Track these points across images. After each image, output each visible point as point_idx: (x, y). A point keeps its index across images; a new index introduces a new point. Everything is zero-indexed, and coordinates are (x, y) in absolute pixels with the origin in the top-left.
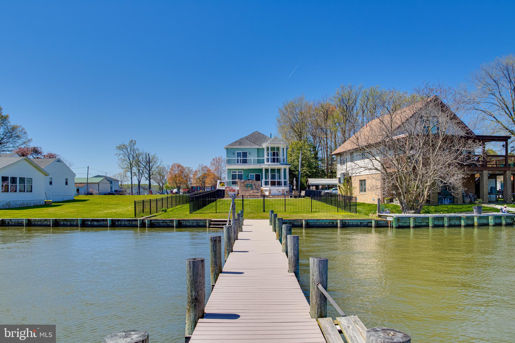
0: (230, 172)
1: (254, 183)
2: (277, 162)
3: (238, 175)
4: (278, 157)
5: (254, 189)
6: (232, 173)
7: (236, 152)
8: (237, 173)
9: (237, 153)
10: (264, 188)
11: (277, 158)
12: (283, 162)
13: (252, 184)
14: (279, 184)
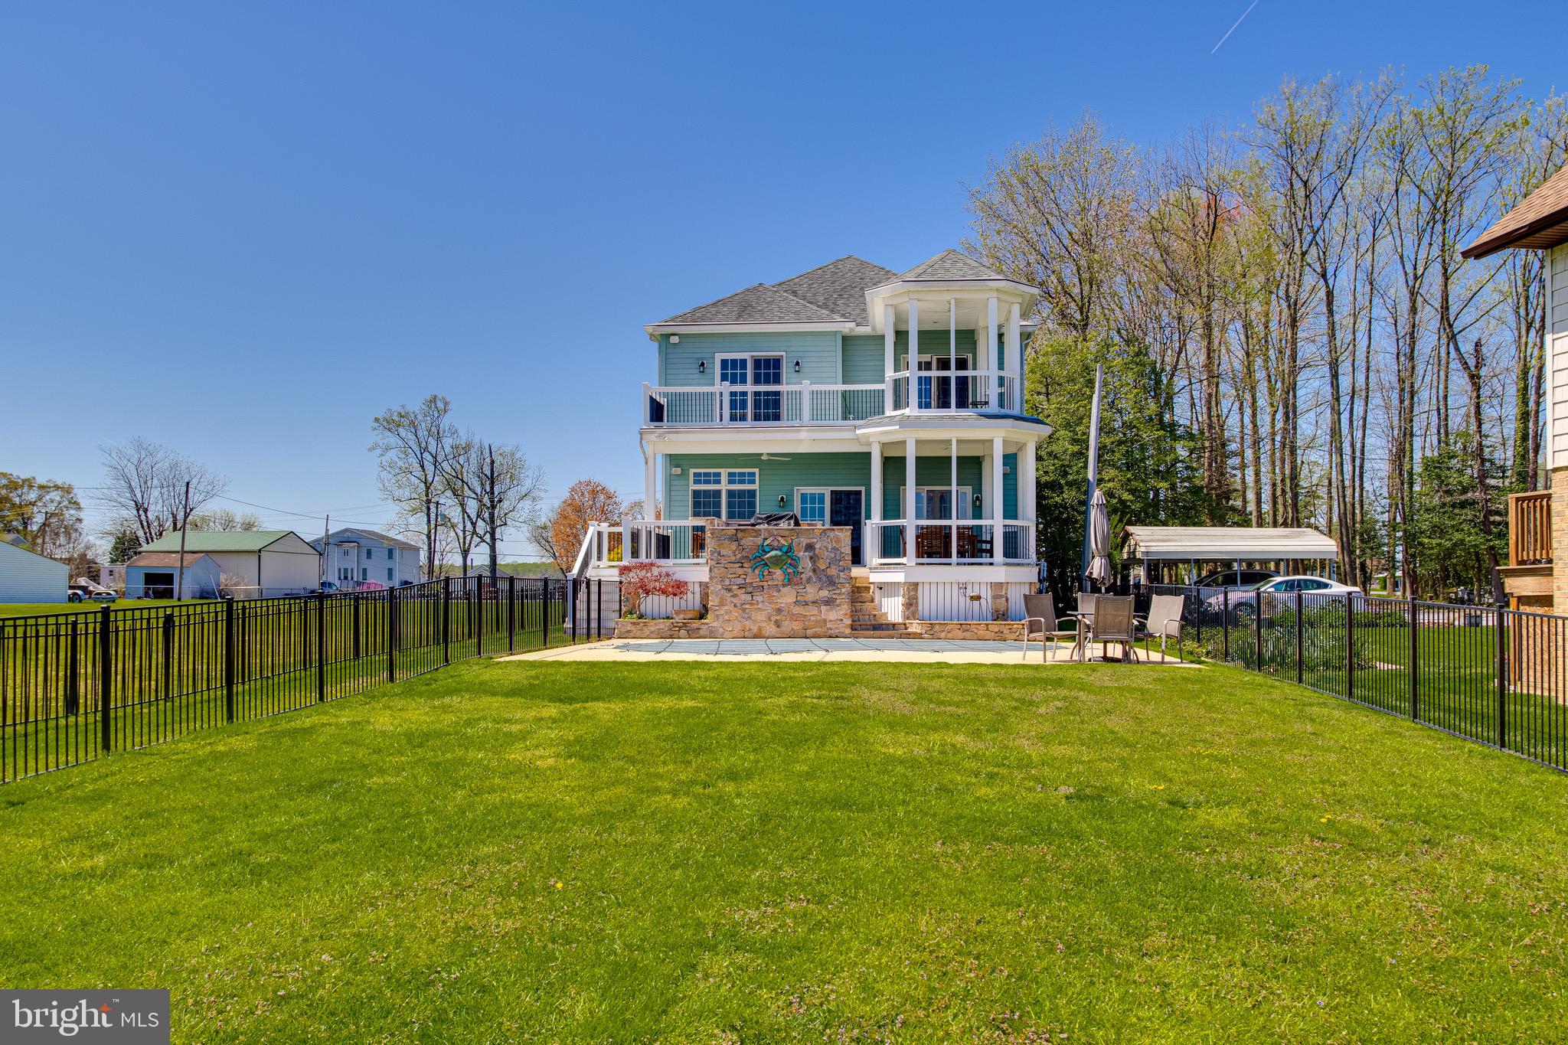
0: (684, 474)
1: (804, 541)
2: (962, 403)
3: (730, 493)
4: (968, 373)
5: (809, 580)
6: (696, 482)
7: (719, 357)
8: (724, 487)
9: (724, 363)
10: (876, 570)
11: (962, 382)
12: (1001, 405)
13: (790, 548)
14: (974, 546)
